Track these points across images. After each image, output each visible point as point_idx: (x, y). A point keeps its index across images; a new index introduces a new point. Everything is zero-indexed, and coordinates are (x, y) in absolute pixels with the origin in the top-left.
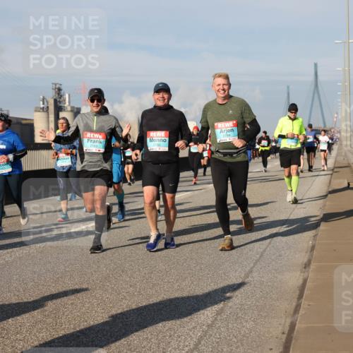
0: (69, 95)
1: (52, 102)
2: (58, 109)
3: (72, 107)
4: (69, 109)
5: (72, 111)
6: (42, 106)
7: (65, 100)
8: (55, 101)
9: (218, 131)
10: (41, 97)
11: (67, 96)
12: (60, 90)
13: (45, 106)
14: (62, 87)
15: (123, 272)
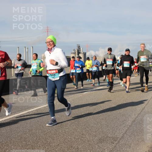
0: (82, 48)
1: (77, 51)
2: (79, 53)
3: (83, 52)
4: (82, 53)
5: (83, 53)
6: (73, 52)
7: (81, 50)
8: (78, 50)
9: (141, 58)
10: (73, 49)
11: (82, 49)
12: (79, 46)
13: (74, 52)
14: (80, 46)
15: (100, 107)
